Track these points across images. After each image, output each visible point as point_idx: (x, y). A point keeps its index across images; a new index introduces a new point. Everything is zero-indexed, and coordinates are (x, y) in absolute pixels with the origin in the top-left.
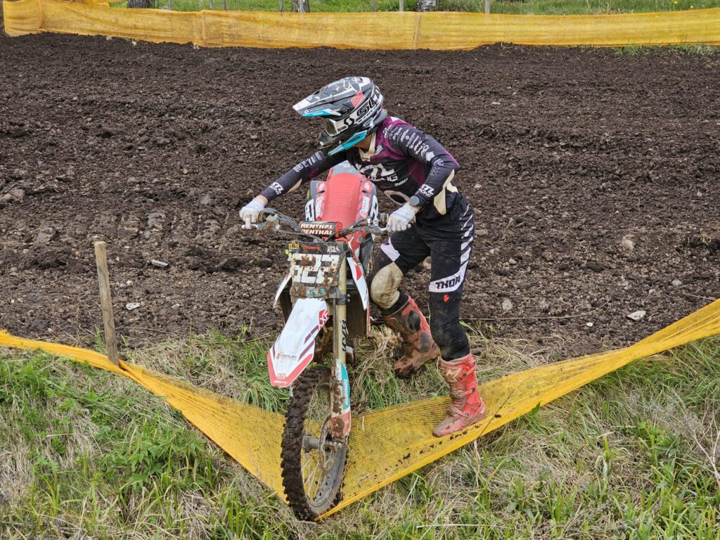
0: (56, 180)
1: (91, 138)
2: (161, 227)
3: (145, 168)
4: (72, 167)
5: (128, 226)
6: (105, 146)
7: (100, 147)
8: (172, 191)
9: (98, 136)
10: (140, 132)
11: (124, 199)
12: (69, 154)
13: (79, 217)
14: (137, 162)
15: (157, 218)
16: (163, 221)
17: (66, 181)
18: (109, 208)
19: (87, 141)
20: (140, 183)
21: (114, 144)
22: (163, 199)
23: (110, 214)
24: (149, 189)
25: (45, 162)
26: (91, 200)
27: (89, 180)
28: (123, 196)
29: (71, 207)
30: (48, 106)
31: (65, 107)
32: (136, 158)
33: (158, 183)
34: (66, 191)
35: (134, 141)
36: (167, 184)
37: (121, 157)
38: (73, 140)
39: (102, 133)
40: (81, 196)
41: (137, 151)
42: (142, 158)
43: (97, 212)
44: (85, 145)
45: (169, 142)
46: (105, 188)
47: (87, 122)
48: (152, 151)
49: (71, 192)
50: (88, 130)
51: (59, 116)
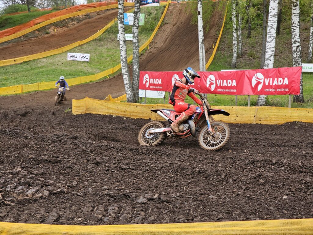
0: (67, 187)
1: (90, 164)
2: (114, 215)
3: (113, 181)
4: (77, 180)
5: (97, 214)
6: (96, 169)
7: (93, 169)
8: (124, 195)
9: (93, 164)
10: (114, 162)
11: (99, 198)
12: (77, 173)
13: (73, 208)
14: (110, 178)
15: (113, 209)
16: (116, 211)
17: (71, 187)
18: (90, 203)
19: (87, 166)
20: (108, 189)
21: (100, 168)
22: (118, 199)
23: (89, 206)
24: (112, 193)
25: (64, 177)
26: (82, 198)
27: (83, 187)
28: (99, 196)
29: (71, 202)
30: (74, 147)
31: (82, 148)
32: (110, 176)
33: (117, 190)
34: (71, 192)
35: (110, 167)
36: (122, 190)
37: (102, 175)
38: (80, 166)
39: (96, 162)
40: (77, 196)
41: (111, 172)
42: (112, 176)
43: (83, 205)
44: (86, 169)
45: (128, 168)
46: (91, 192)
47: (91, 156)
48: (118, 172)
49: (73, 193)
50: (89, 160)
51: (78, 153)
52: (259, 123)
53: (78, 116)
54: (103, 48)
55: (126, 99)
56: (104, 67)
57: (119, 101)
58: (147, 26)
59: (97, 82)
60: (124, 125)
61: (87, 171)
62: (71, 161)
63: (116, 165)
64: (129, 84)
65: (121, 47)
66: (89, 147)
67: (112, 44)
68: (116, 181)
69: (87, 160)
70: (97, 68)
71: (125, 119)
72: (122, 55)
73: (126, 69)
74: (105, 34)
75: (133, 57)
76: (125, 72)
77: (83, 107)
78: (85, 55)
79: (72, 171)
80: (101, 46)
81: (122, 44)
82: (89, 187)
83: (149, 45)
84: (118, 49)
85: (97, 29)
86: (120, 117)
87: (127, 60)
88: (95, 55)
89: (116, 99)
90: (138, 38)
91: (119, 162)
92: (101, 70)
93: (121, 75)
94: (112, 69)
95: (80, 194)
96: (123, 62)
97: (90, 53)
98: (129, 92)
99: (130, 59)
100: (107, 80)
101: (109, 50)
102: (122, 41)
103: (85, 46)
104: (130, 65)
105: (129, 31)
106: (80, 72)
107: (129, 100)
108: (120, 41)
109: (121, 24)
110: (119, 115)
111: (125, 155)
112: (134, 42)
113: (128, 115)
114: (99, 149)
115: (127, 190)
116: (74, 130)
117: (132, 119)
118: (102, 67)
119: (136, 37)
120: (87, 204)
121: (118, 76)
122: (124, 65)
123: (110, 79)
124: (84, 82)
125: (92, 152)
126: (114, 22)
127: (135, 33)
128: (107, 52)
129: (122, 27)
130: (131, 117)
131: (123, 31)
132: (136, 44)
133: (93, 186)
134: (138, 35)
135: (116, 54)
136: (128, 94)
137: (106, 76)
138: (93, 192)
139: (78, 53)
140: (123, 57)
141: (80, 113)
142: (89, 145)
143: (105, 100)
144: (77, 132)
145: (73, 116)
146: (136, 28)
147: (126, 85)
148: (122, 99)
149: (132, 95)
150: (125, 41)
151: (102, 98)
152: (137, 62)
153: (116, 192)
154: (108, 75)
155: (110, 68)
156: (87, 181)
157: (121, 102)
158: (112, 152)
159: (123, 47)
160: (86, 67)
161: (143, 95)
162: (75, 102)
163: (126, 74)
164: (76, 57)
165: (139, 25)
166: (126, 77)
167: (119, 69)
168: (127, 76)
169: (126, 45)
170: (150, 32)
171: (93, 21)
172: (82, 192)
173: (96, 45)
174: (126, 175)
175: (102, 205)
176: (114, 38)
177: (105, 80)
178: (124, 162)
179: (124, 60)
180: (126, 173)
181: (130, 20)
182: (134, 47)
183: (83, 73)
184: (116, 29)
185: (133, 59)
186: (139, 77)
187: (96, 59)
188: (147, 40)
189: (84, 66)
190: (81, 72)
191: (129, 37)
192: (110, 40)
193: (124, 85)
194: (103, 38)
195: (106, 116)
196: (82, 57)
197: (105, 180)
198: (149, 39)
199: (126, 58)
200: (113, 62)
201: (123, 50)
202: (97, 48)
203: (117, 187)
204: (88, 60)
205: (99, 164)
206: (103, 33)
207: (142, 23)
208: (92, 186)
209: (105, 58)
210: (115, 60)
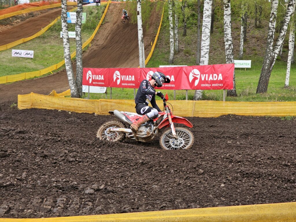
0: (16, 180)
1: (38, 158)
2: (62, 206)
3: (61, 173)
4: (25, 173)
5: (46, 205)
6: (43, 162)
7: (41, 163)
8: (71, 186)
9: (41, 157)
10: (61, 155)
11: (47, 190)
12: (25, 166)
13: (23, 200)
14: (57, 170)
15: (62, 201)
16: (64, 202)
17: (21, 180)
18: (39, 195)
19: (35, 160)
20: (57, 181)
21: (48, 161)
22: (67, 190)
23: (38, 198)
24: (60, 185)
25: (13, 170)
26: (31, 190)
27: (32, 180)
28: (47, 188)
29: (20, 194)
30: (22, 142)
31: (30, 142)
32: (57, 168)
33: (65, 181)
34: (20, 185)
35: (58, 160)
36: (70, 182)
37: (50, 167)
38: (29, 159)
39: (43, 155)
40: (27, 188)
41: (58, 165)
42: (60, 168)
43: (33, 197)
44: (34, 162)
45: (75, 160)
46: (39, 184)
47: (38, 150)
48: (65, 165)
49: (22, 186)
50: (37, 154)
51: (26, 146)
52: (197, 116)
53: (23, 111)
54: (46, 45)
55: (70, 94)
56: (48, 64)
57: (63, 96)
58: (89, 25)
59: (41, 77)
60: (70, 119)
61: (35, 164)
62: (20, 155)
63: (63, 158)
64: (72, 80)
65: (65, 45)
66: (36, 141)
67: (55, 41)
68: (64, 174)
69: (35, 153)
70: (41, 64)
71: (70, 113)
72: (65, 53)
73: (70, 66)
74: (48, 31)
75: (76, 54)
76: (69, 69)
77: (29, 102)
78: (29, 52)
79: (20, 164)
80: (45, 43)
81: (66, 41)
82: (38, 180)
83: (91, 43)
84: (61, 46)
85: (40, 27)
86: (65, 111)
87: (70, 57)
88: (39, 52)
89: (61, 94)
90: (80, 36)
91: (67, 155)
92: (46, 66)
93: (64, 71)
94: (55, 65)
95: (29, 187)
96: (67, 59)
97: (34, 50)
98: (73, 88)
99: (73, 55)
100: (51, 76)
101: (52, 47)
102: (66, 39)
103: (29, 43)
104: (73, 62)
105: (71, 29)
106: (24, 68)
107: (73, 95)
108: (63, 39)
109: (65, 23)
110: (64, 110)
111: (72, 147)
112: (77, 40)
113: (72, 109)
114: (46, 142)
115: (75, 181)
116: (21, 125)
117: (77, 113)
118: (46, 63)
119: (79, 35)
120: (36, 196)
121: (62, 72)
122: (68, 62)
123: (54, 75)
124: (28, 78)
125: (39, 146)
126: (57, 20)
127: (77, 32)
128: (51, 49)
129: (65, 26)
130: (76, 112)
131: (66, 30)
132: (79, 42)
133: (42, 179)
134: (80, 33)
135: (59, 51)
136: (72, 90)
137: (50, 72)
138: (41, 184)
139: (22, 50)
140: (67, 54)
141: (26, 108)
142: (36, 139)
143: (50, 95)
144: (24, 126)
145: (19, 110)
146: (79, 27)
147: (70, 81)
148: (66, 94)
149: (76, 90)
150: (68, 39)
151: (46, 93)
152: (80, 59)
153: (64, 184)
154: (52, 71)
155: (54, 64)
156: (35, 174)
157: (65, 97)
158: (58, 145)
159: (66, 44)
160: (30, 63)
161: (86, 90)
162: (20, 97)
163: (70, 71)
164: (20, 54)
165: (81, 24)
166: (70, 74)
167: (62, 65)
168: (70, 72)
169: (69, 43)
170: (92, 30)
171: (37, 19)
172: (31, 185)
173: (40, 43)
174: (73, 168)
175: (51, 197)
176: (57, 36)
177: (48, 76)
178: (71, 155)
179: (68, 57)
180: (73, 165)
181: (72, 19)
182: (77, 44)
183: (27, 69)
184: (59, 27)
185: (77, 56)
186: (82, 73)
187: (40, 56)
188: (89, 38)
189: (28, 62)
190: (26, 68)
191: (72, 34)
192: (53, 38)
193: (67, 81)
194: (47, 35)
195: (51, 111)
196: (26, 54)
197: (53, 172)
198: (91, 37)
199: (69, 55)
200: (57, 59)
201: (66, 47)
202: (41, 45)
203: (64, 178)
204: (32, 57)
205: (47, 157)
206: (46, 31)
207: (84, 21)
208: (40, 178)
209: (49, 55)
210: (58, 57)
